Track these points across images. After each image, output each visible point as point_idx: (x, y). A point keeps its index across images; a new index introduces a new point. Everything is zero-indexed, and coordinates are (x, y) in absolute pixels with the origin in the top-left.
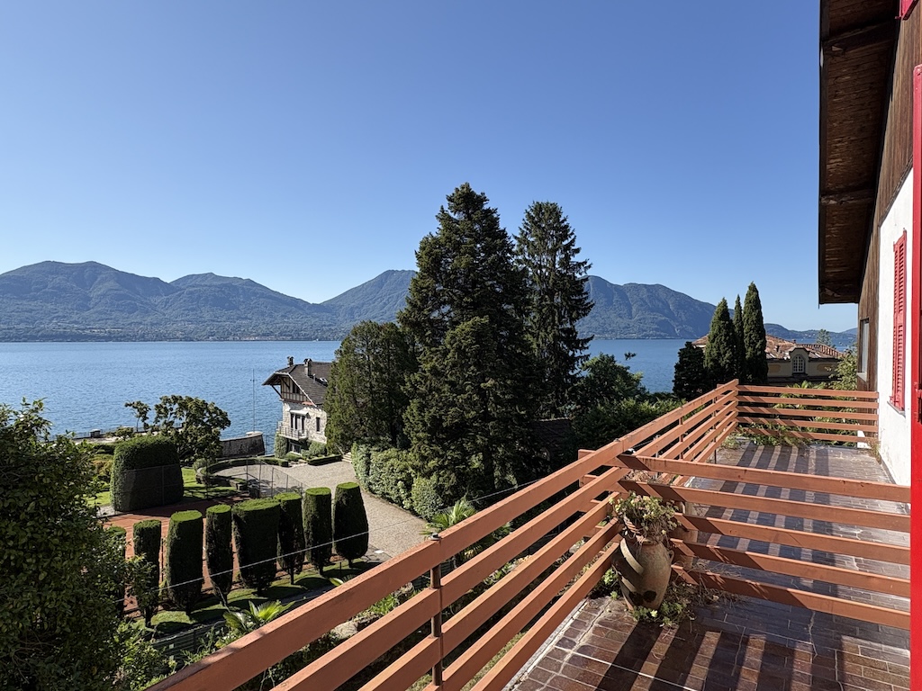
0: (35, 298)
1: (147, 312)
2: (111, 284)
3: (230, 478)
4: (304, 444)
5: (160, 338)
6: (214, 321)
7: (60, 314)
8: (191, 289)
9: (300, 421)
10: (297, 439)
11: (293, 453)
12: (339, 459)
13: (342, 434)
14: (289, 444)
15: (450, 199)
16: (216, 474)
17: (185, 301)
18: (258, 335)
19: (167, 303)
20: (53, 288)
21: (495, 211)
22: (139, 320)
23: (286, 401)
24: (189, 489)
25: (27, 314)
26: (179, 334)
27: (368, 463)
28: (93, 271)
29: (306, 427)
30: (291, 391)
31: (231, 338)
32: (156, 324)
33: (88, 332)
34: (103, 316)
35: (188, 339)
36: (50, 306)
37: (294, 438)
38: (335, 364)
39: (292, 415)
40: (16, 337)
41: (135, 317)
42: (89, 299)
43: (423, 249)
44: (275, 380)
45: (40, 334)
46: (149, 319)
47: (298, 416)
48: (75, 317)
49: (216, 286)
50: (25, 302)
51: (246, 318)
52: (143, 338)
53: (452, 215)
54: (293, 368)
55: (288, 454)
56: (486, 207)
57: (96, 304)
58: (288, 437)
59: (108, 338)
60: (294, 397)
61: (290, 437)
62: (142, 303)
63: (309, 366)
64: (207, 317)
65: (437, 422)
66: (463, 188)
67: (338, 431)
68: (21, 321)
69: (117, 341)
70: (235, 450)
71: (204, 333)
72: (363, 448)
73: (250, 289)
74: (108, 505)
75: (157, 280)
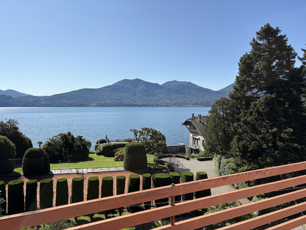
0: (121, 92)
1: (154, 96)
2: (143, 86)
3: (165, 162)
4: (197, 151)
5: (158, 105)
6: (176, 99)
7: (128, 97)
8: (169, 87)
9: (196, 141)
10: (194, 149)
11: (193, 154)
12: (211, 159)
13: (210, 148)
14: (192, 150)
15: (258, 34)
16: (160, 160)
17: (166, 92)
18: (192, 104)
19: (160, 92)
20: (126, 88)
21: (285, 36)
22: (151, 99)
23: (191, 132)
24: (149, 164)
25: (119, 98)
26: (164, 104)
27: (220, 163)
28: (138, 82)
29: (198, 143)
30: (193, 128)
31: (182, 105)
32: (156, 101)
33: (136, 103)
34: (140, 98)
35: (167, 106)
36: (125, 95)
37: (193, 148)
38: (208, 117)
39: (193, 138)
40: (116, 105)
41: (150, 98)
42: (136, 92)
43: (241, 61)
44: (186, 123)
45: (122, 104)
46: (154, 99)
47: (195, 139)
48: (132, 98)
49: (177, 85)
50: (118, 94)
51: (188, 98)
52: (152, 106)
53: (259, 42)
54: (194, 118)
55: (191, 154)
56: (279, 35)
57: (138, 94)
58: (191, 147)
59: (142, 106)
60: (194, 130)
61: (192, 147)
62: (152, 93)
63: (200, 117)
64: (174, 97)
65: (245, 147)
66: (265, 27)
67: (208, 147)
68: (117, 100)
69: (144, 107)
70: (174, 150)
71: (172, 104)
72: (219, 156)
73: (190, 86)
74: (123, 167)
75: (157, 84)
